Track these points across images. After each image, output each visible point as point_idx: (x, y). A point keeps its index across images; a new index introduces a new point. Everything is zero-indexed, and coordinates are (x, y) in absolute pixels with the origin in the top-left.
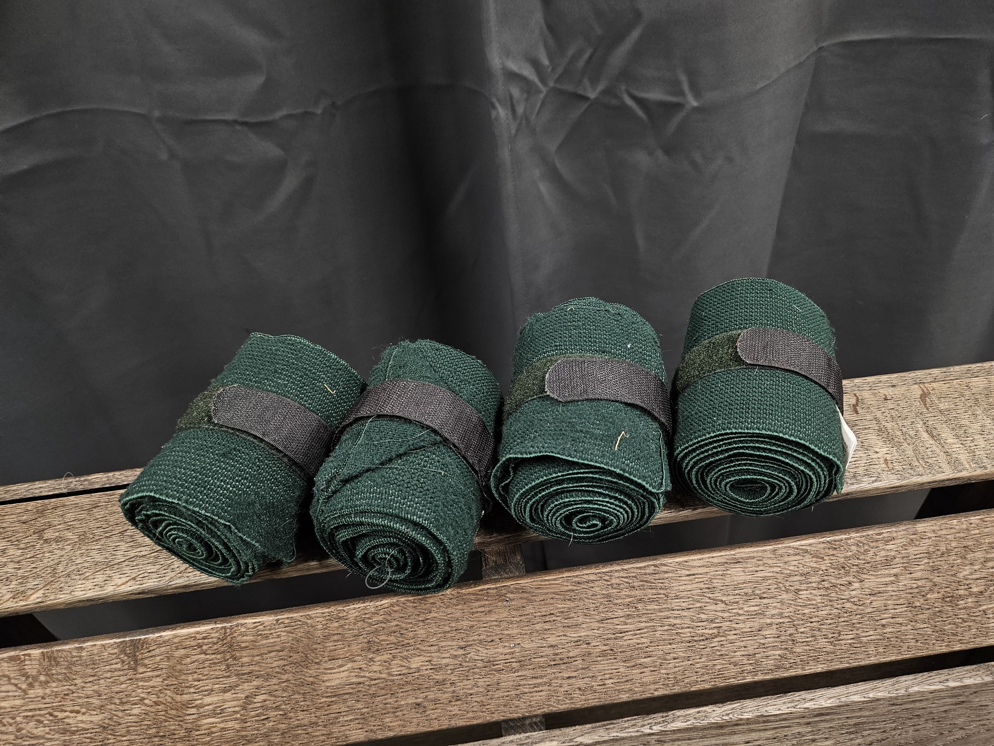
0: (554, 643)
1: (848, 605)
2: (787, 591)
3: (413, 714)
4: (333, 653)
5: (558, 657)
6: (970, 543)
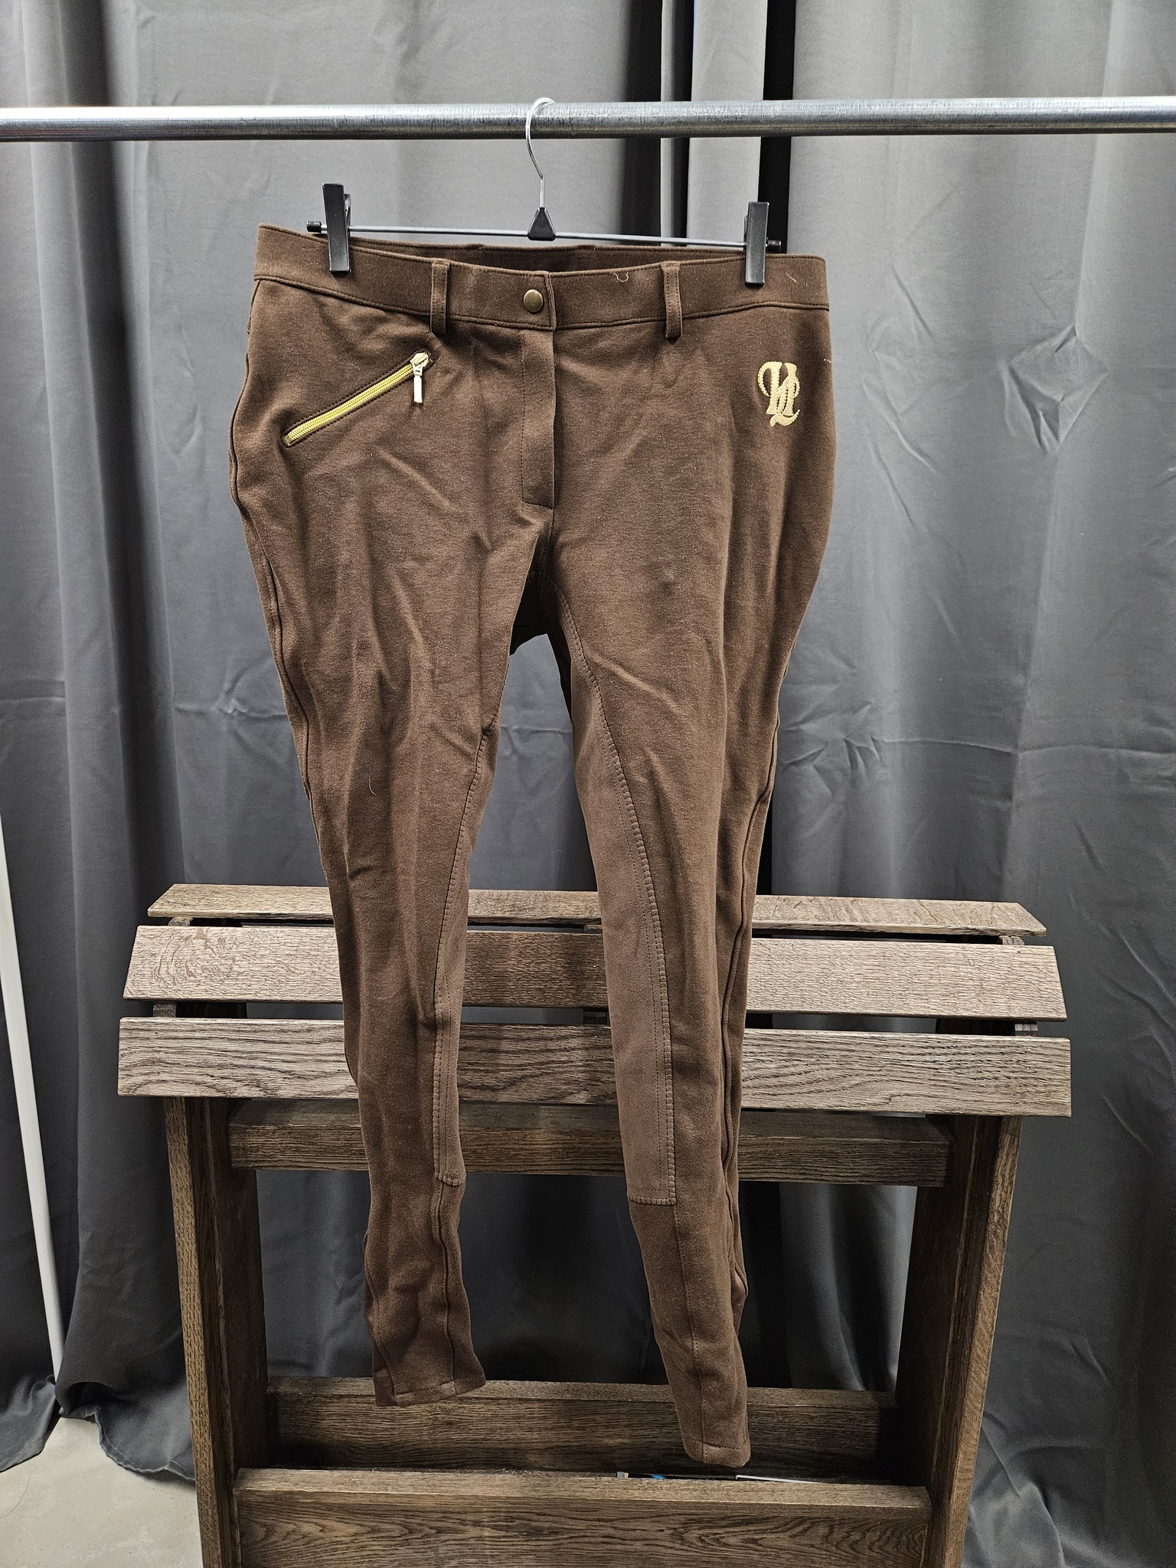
6: (854, 954)
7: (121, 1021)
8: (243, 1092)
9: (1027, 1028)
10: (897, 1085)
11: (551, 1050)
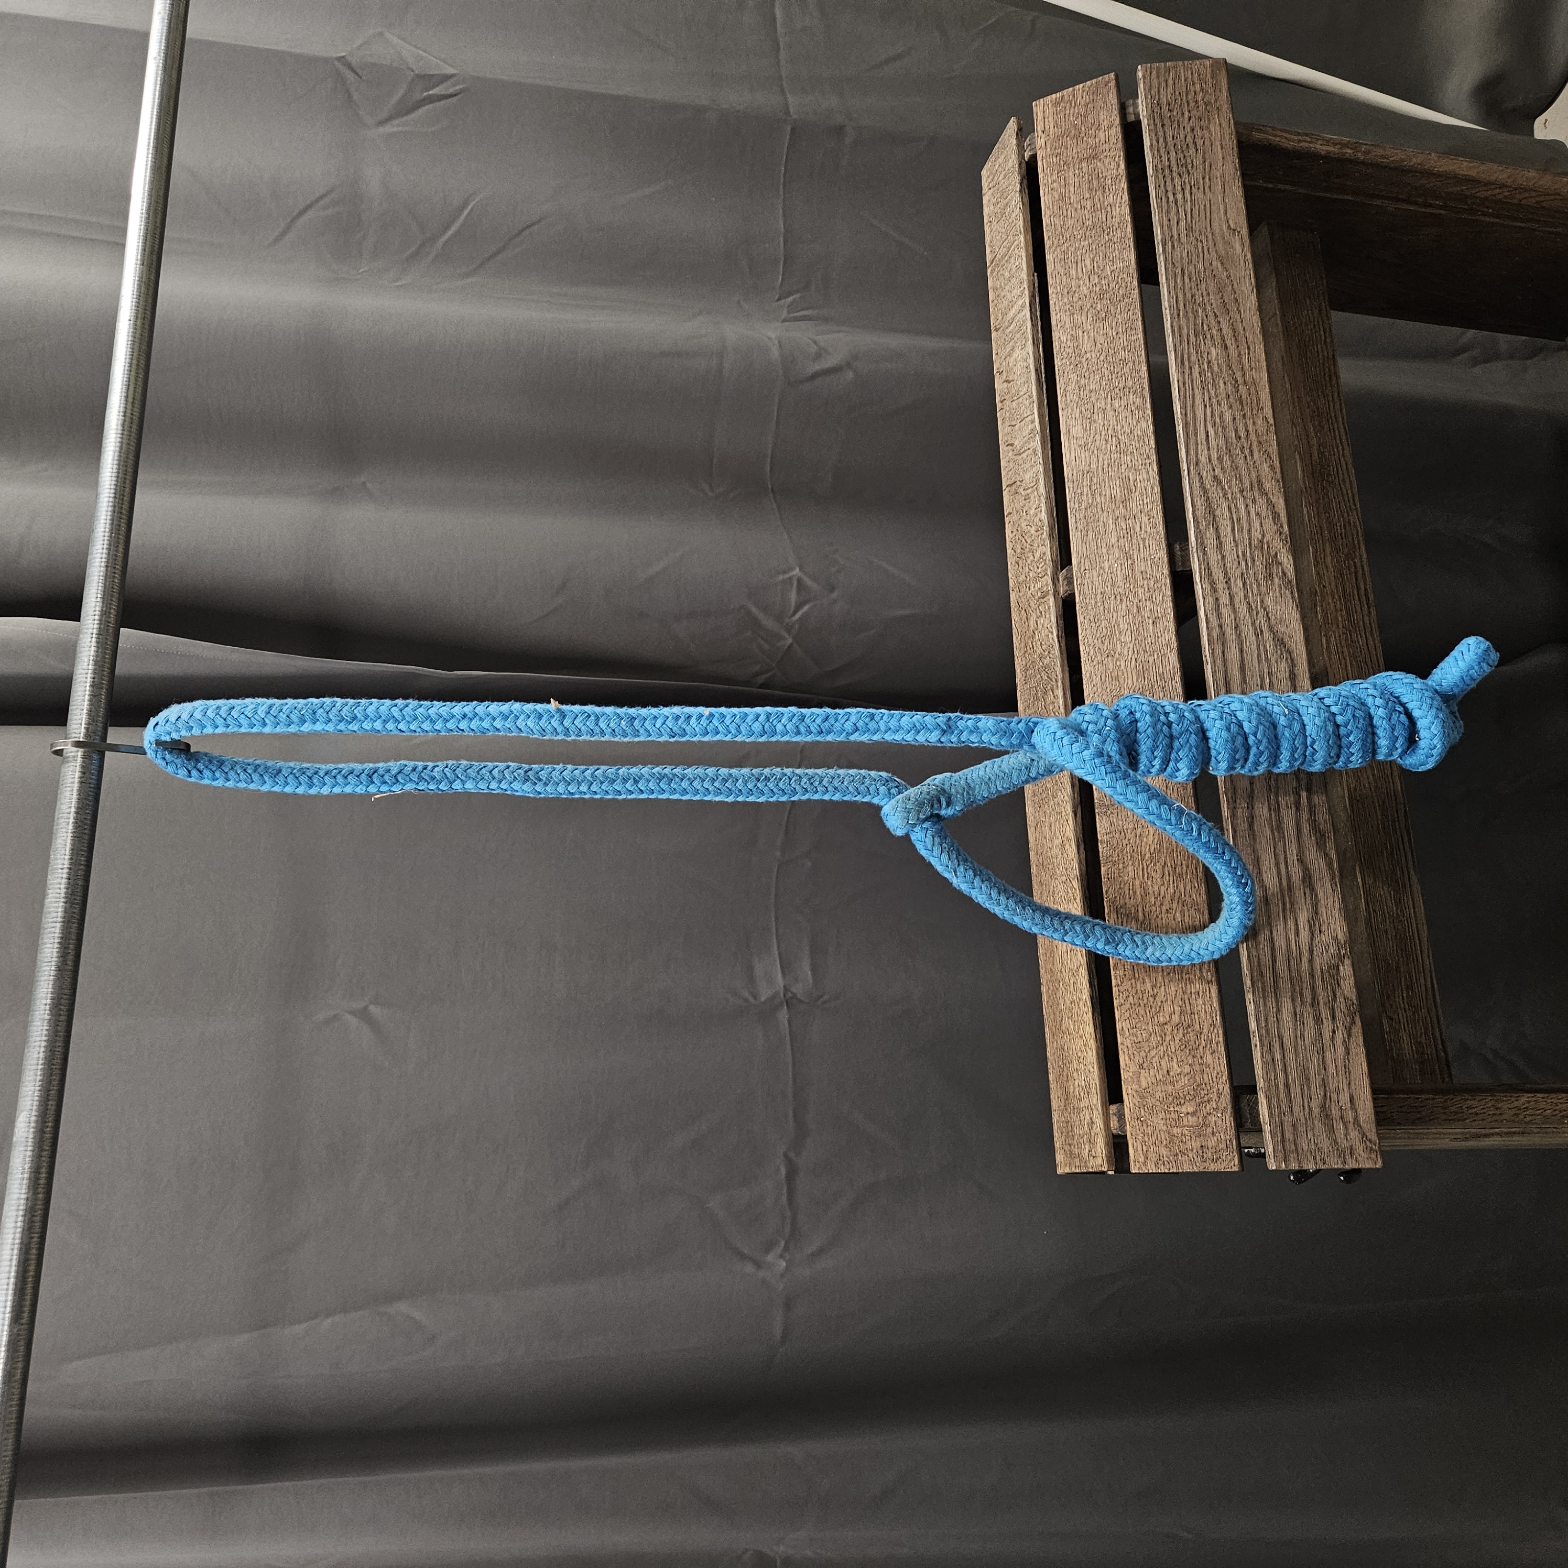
0: (1116, 539)
1: (1102, 358)
2: (1090, 397)
3: (1160, 626)
4: (1114, 679)
5: (1126, 536)
6: (1066, 291)
7: (1274, 1168)
8: (1348, 987)
9: (1131, 110)
10: (1215, 225)
11: (1231, 599)
